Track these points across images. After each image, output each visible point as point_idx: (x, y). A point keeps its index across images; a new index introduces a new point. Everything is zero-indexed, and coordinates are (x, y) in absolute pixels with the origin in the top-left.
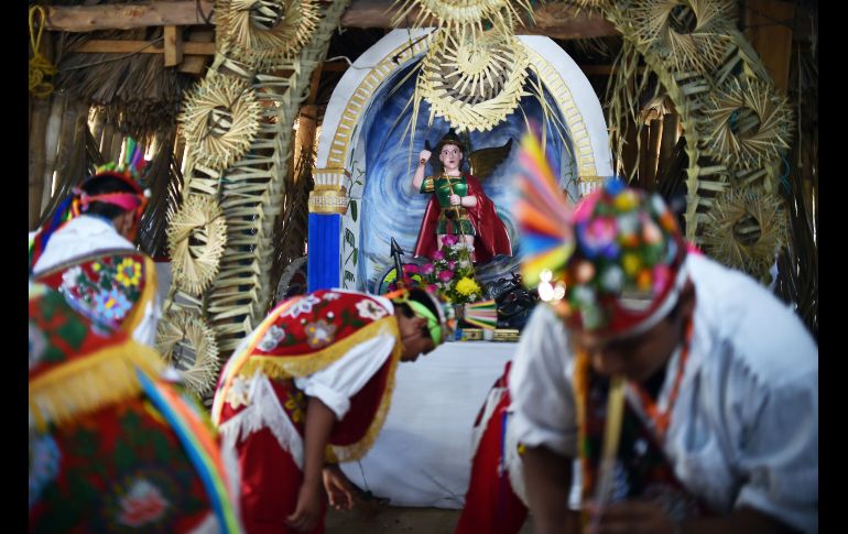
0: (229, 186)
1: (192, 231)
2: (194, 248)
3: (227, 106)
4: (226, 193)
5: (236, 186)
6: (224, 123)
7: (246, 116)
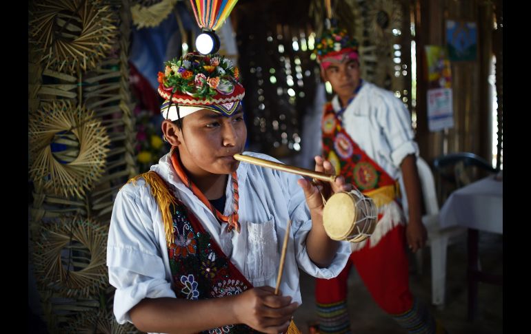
0: (89, 89)
1: (54, 136)
2: (58, 154)
3: (74, 10)
4: (88, 96)
5: (95, 87)
6: (71, 28)
7: (97, 20)
